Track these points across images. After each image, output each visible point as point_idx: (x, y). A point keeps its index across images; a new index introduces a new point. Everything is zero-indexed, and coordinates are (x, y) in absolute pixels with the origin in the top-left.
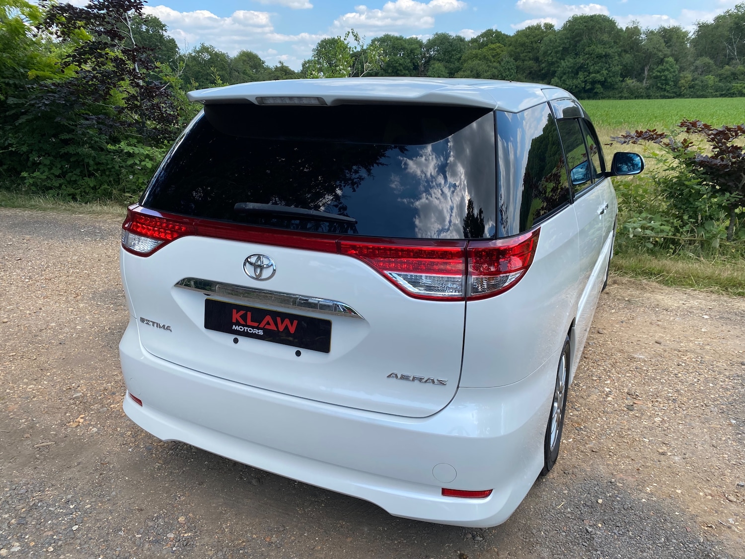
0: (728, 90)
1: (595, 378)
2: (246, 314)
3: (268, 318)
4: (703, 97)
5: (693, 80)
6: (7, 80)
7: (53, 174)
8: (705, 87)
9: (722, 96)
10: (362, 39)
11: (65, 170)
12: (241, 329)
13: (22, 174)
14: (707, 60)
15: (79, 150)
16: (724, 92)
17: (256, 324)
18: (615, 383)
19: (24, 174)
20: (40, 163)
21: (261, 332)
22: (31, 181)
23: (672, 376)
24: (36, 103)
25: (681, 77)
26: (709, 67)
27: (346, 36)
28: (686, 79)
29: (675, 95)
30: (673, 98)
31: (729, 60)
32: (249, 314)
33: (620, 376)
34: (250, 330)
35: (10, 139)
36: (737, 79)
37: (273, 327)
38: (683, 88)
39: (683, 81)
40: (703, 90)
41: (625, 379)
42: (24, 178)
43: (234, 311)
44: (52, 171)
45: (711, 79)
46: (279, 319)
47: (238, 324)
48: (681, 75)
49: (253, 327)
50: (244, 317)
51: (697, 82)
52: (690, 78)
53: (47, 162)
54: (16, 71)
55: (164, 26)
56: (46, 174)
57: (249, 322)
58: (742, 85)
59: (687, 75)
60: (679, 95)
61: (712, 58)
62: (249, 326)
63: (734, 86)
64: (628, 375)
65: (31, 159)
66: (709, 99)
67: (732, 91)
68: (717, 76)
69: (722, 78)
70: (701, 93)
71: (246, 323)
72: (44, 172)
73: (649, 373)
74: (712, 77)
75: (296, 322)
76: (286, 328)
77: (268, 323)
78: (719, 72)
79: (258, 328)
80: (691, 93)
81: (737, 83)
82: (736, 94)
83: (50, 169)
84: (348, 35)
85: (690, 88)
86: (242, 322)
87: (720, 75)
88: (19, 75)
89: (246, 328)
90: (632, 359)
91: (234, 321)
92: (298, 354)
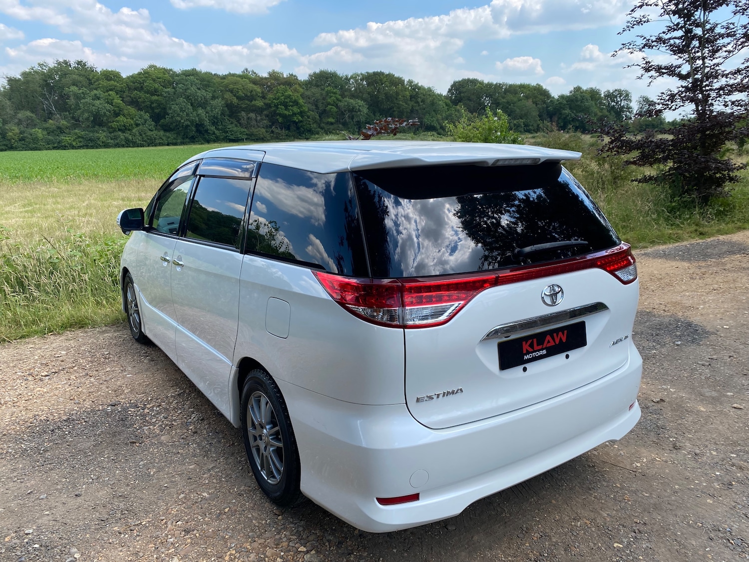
0: (59, 142)
2: (533, 342)
3: (548, 338)
4: (36, 150)
5: (21, 133)
8: (35, 140)
9: (54, 148)
12: (530, 356)
14: (28, 113)
16: (56, 145)
17: (540, 347)
21: (544, 352)
25: (7, 130)
26: (32, 121)
28: (13, 132)
29: (7, 148)
30: (5, 150)
31: (50, 115)
32: (535, 340)
34: (537, 354)
36: (64, 132)
37: (552, 344)
38: (13, 141)
39: (10, 134)
40: (34, 143)
43: (524, 343)
45: (39, 133)
46: (555, 335)
47: (528, 353)
48: (7, 128)
49: (539, 351)
50: (531, 346)
51: (25, 135)
52: (17, 131)
57: (536, 347)
58: (70, 138)
59: (13, 128)
60: (11, 148)
61: (32, 112)
62: (535, 352)
63: (64, 139)
66: (43, 151)
67: (63, 144)
68: (44, 129)
69: (50, 132)
70: (34, 146)
71: (533, 349)
74: (40, 130)
75: (566, 332)
76: (561, 339)
77: (549, 342)
78: (44, 125)
79: (542, 349)
80: (24, 146)
81: (65, 137)
82: (67, 146)
85: (20, 140)
86: (531, 350)
87: (46, 129)
89: (534, 354)
91: (525, 352)
92: (567, 357)
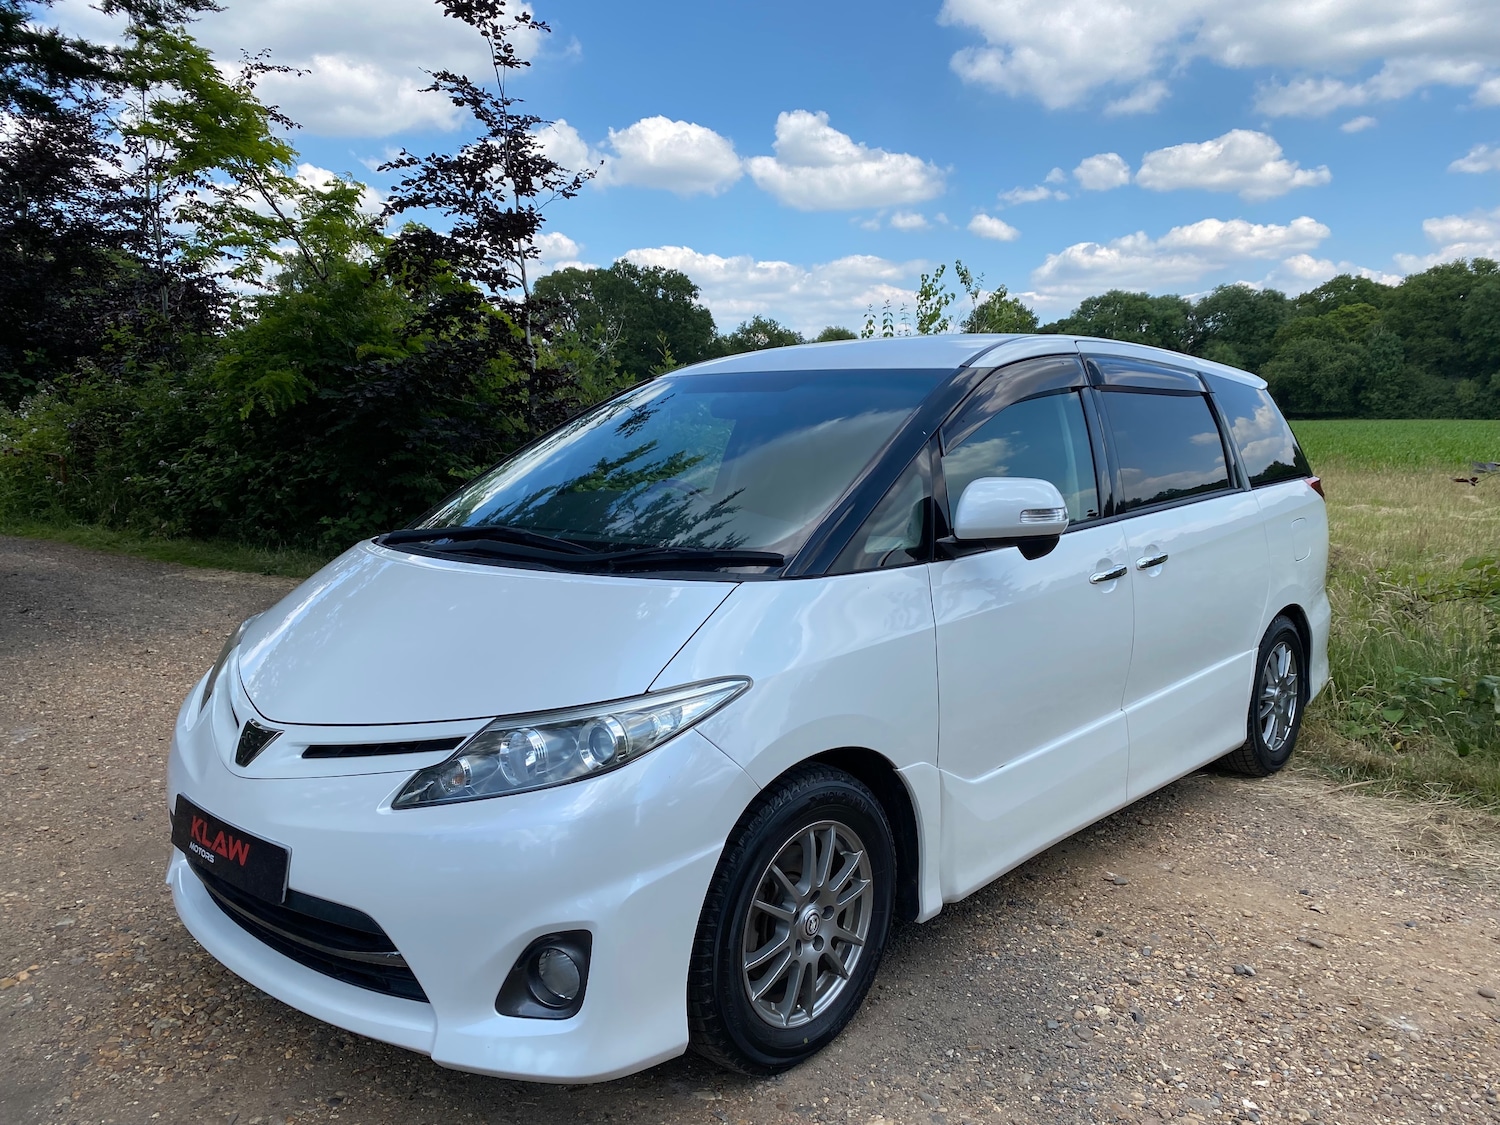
1: (1229, 1066)
6: (325, 360)
7: (372, 522)
10: (976, 281)
11: (393, 516)
13: (322, 518)
15: (418, 480)
18: (1283, 1088)
19: (325, 520)
20: (356, 503)
22: (333, 532)
23: (1475, 1095)
24: (355, 397)
27: (936, 275)
33: (1309, 1071)
35: (316, 459)
41: (1319, 1084)
42: (326, 527)
44: (371, 518)
53: (366, 501)
54: (343, 346)
55: (695, 288)
56: (360, 521)
64: (1335, 1071)
65: (342, 495)
72: (359, 517)
73: (1405, 1078)
83: (369, 514)
84: (942, 271)
88: (347, 353)
90: (1371, 1028)
